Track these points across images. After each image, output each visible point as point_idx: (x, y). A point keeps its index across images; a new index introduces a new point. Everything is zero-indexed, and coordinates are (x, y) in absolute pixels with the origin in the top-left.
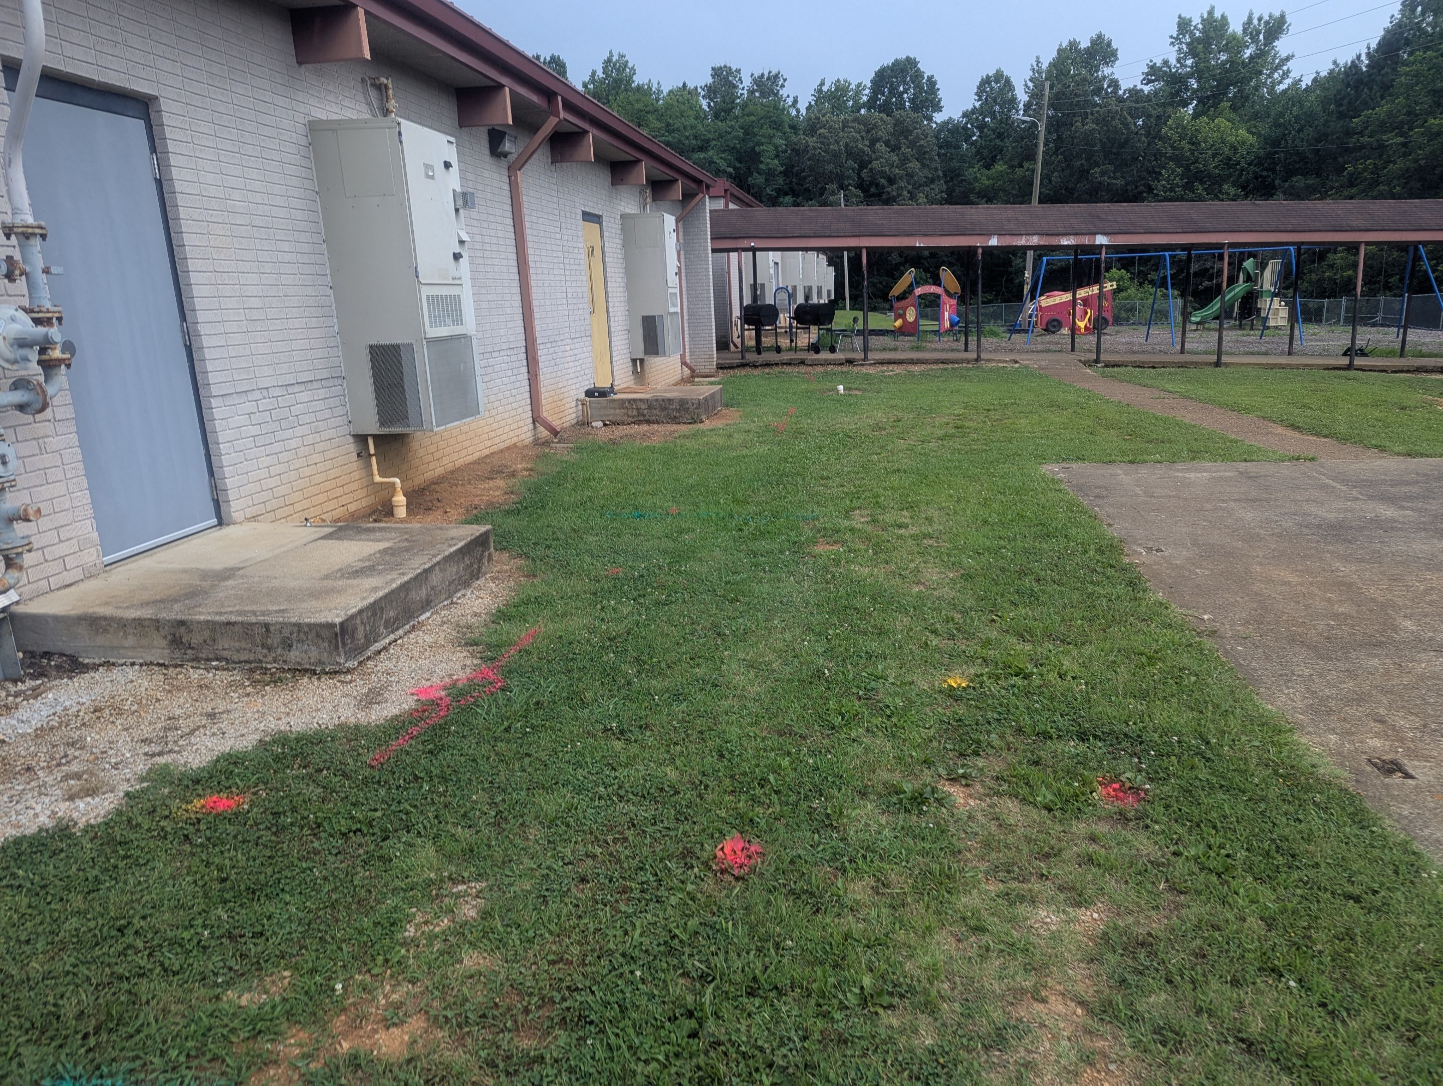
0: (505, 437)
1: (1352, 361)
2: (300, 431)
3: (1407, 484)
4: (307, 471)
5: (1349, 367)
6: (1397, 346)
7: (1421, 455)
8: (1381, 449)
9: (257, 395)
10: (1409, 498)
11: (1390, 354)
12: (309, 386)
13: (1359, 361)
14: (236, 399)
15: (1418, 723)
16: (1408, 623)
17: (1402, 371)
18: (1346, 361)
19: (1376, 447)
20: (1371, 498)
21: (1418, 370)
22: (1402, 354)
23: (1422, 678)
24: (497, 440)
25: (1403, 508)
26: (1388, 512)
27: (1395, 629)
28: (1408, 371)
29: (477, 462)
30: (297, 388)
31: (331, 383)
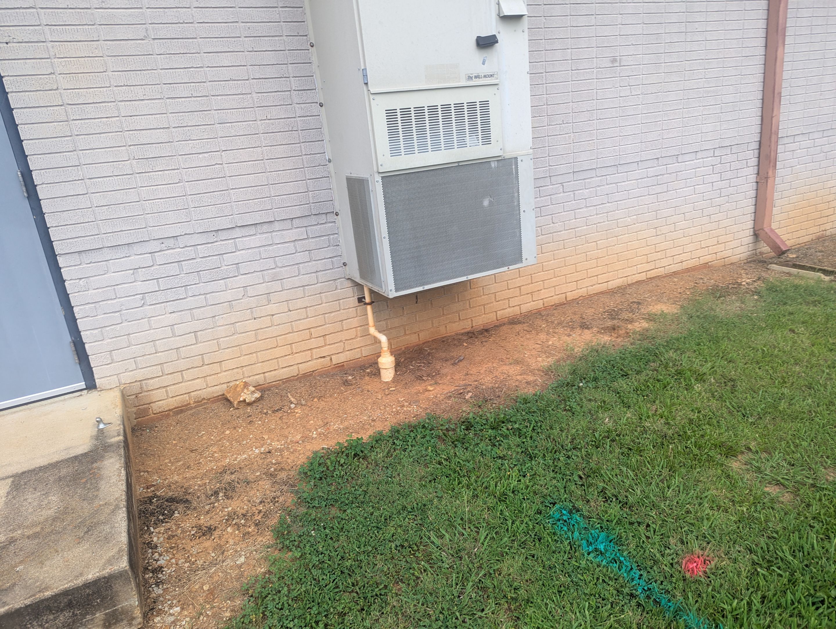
0: (683, 257)
2: (241, 281)
4: (252, 325)
9: (154, 246)
12: (265, 227)
14: (107, 254)
24: (664, 262)
29: (611, 292)
30: (238, 233)
31: (313, 220)
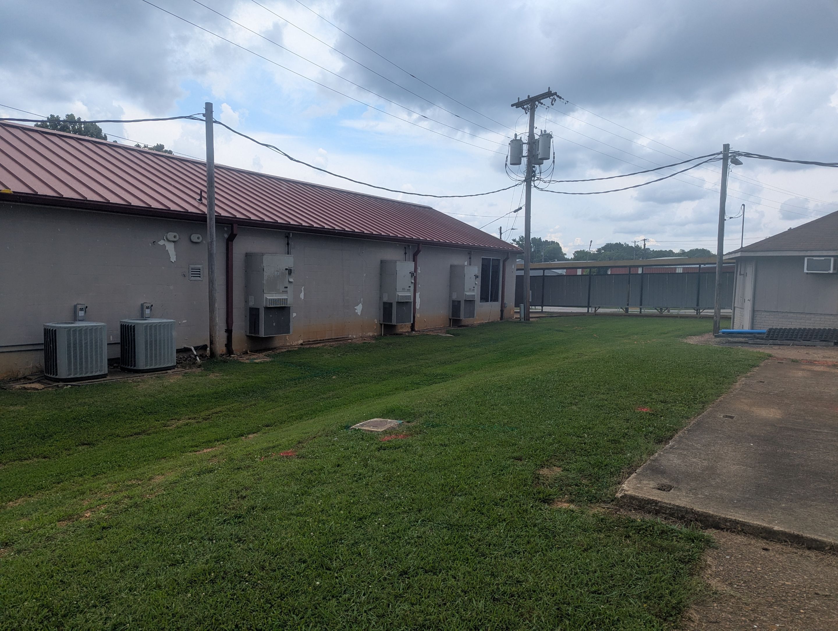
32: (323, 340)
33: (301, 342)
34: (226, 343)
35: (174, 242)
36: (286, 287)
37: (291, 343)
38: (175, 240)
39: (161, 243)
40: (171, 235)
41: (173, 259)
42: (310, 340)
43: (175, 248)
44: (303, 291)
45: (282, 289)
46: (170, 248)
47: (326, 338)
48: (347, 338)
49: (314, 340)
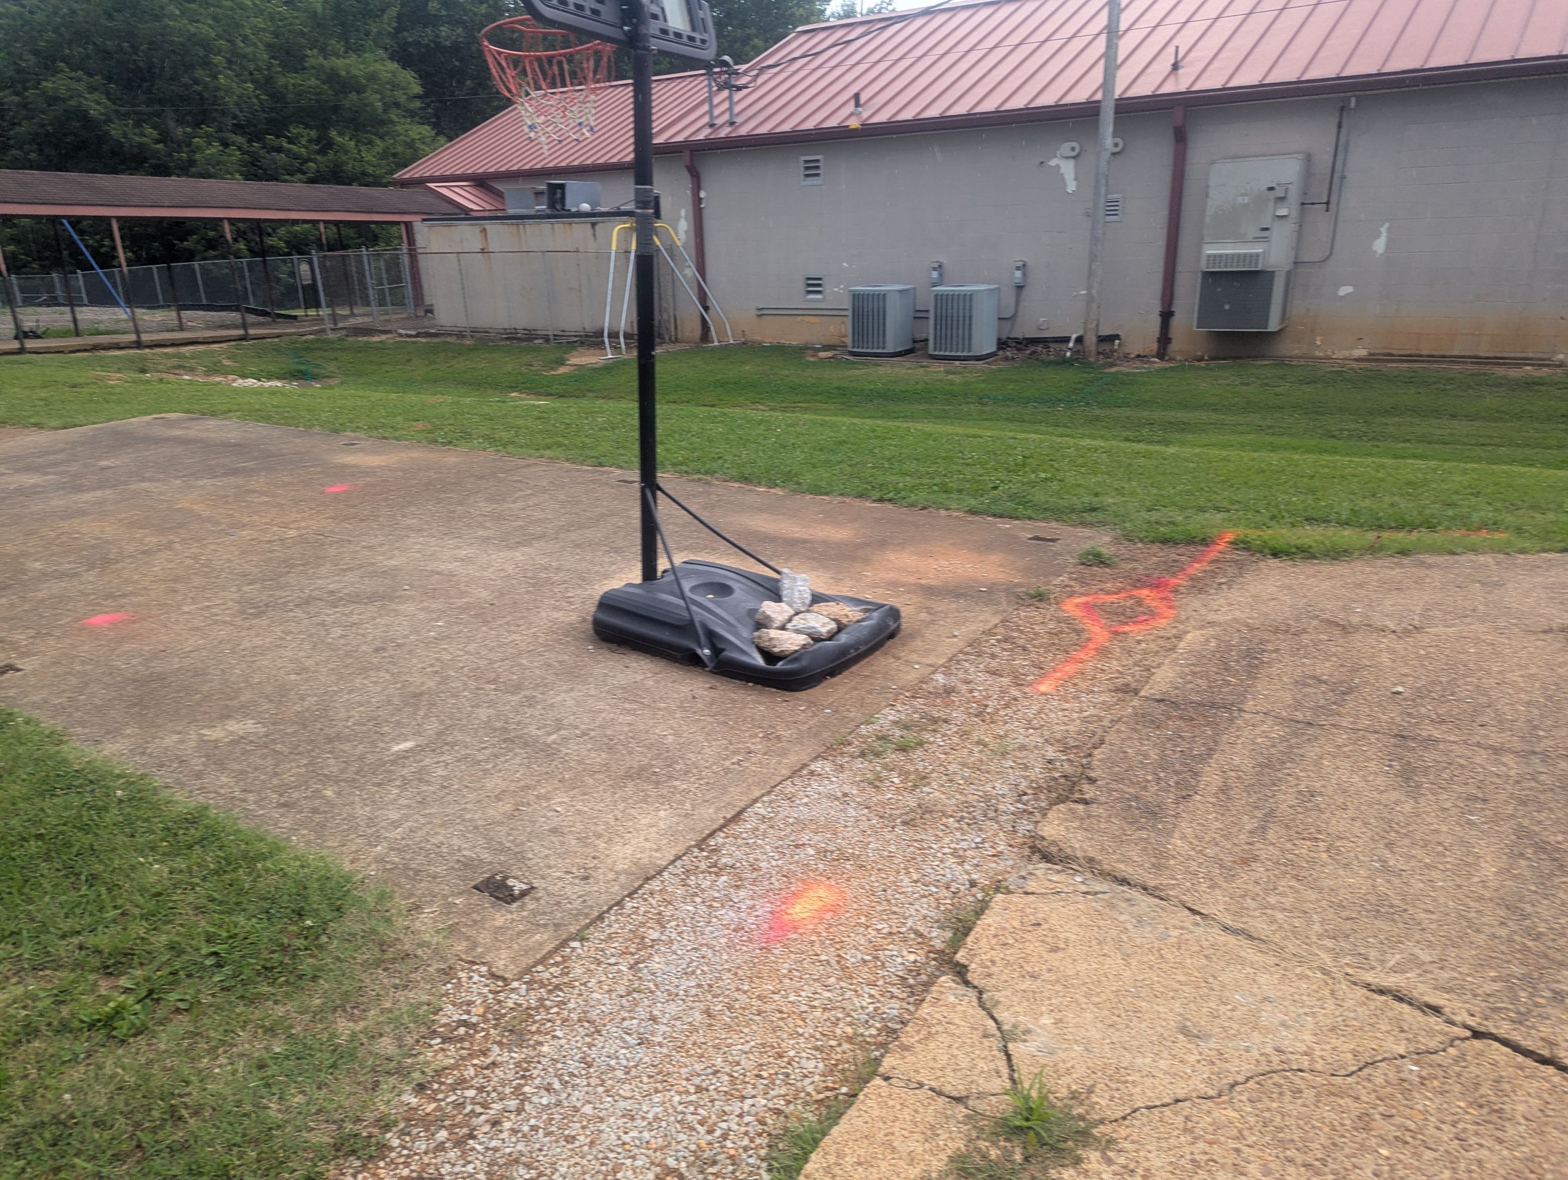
1: (22, 344)
3: (55, 452)
5: (22, 351)
6: (71, 326)
7: (75, 426)
8: (39, 426)
10: (54, 464)
11: (64, 334)
13: (30, 344)
15: (32, 632)
16: (37, 565)
17: (78, 351)
18: (16, 345)
19: (35, 425)
20: (17, 471)
21: (95, 348)
22: (77, 333)
23: (41, 601)
25: (46, 474)
26: (30, 480)
27: (24, 572)
28: (86, 350)
32: (1444, 357)
33: (1361, 352)
34: (1157, 335)
35: (1074, 157)
36: (1267, 229)
37: (1329, 353)
38: (1074, 154)
39: (1053, 163)
40: (1066, 148)
41: (1071, 187)
42: (1395, 352)
43: (1076, 167)
44: (1384, 234)
45: (1253, 232)
46: (1068, 169)
47: (1455, 353)
48: (1549, 359)
49: (1409, 352)
